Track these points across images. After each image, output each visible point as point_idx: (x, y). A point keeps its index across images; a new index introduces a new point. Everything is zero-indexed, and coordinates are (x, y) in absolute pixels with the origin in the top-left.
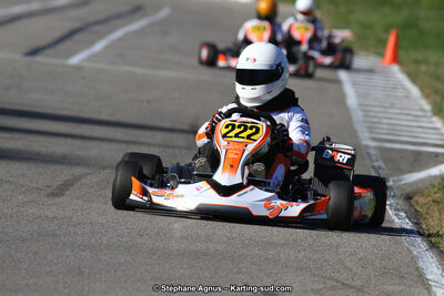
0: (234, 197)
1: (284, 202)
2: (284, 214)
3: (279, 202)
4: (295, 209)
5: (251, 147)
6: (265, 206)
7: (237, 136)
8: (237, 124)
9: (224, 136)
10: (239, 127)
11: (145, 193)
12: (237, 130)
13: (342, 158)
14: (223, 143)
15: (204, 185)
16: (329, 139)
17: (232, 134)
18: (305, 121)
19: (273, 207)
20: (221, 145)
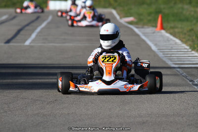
0: (112, 85)
1: (131, 85)
2: (132, 90)
3: (129, 86)
4: (136, 87)
5: (114, 65)
6: (125, 87)
7: (108, 61)
8: (107, 56)
9: (103, 62)
10: (108, 57)
11: (76, 87)
12: (107, 59)
13: (145, 65)
14: (103, 64)
15: (99, 81)
16: (138, 59)
17: (106, 60)
18: (128, 53)
19: (128, 87)
20: (103, 65)
